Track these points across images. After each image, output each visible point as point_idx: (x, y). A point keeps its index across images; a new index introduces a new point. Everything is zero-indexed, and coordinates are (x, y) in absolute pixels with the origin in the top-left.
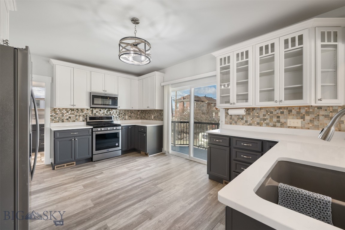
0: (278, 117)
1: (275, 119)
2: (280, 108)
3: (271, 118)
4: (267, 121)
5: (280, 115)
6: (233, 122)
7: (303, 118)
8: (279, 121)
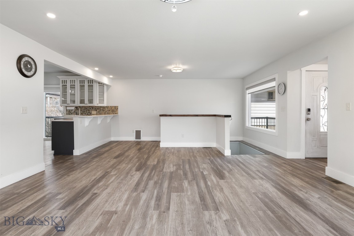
0: (89, 110)
1: (88, 112)
2: (90, 107)
3: (87, 111)
4: (85, 112)
5: (89, 109)
6: (70, 113)
7: (96, 111)
8: (89, 112)
